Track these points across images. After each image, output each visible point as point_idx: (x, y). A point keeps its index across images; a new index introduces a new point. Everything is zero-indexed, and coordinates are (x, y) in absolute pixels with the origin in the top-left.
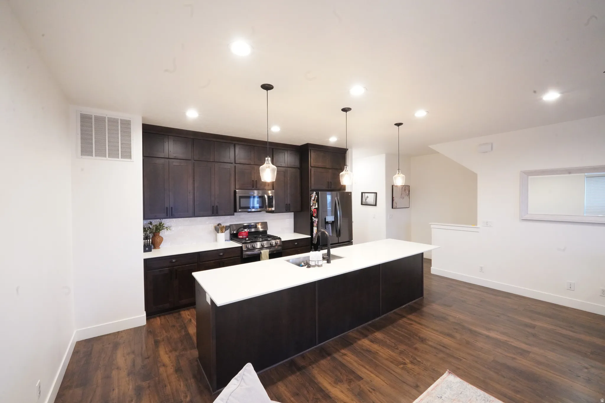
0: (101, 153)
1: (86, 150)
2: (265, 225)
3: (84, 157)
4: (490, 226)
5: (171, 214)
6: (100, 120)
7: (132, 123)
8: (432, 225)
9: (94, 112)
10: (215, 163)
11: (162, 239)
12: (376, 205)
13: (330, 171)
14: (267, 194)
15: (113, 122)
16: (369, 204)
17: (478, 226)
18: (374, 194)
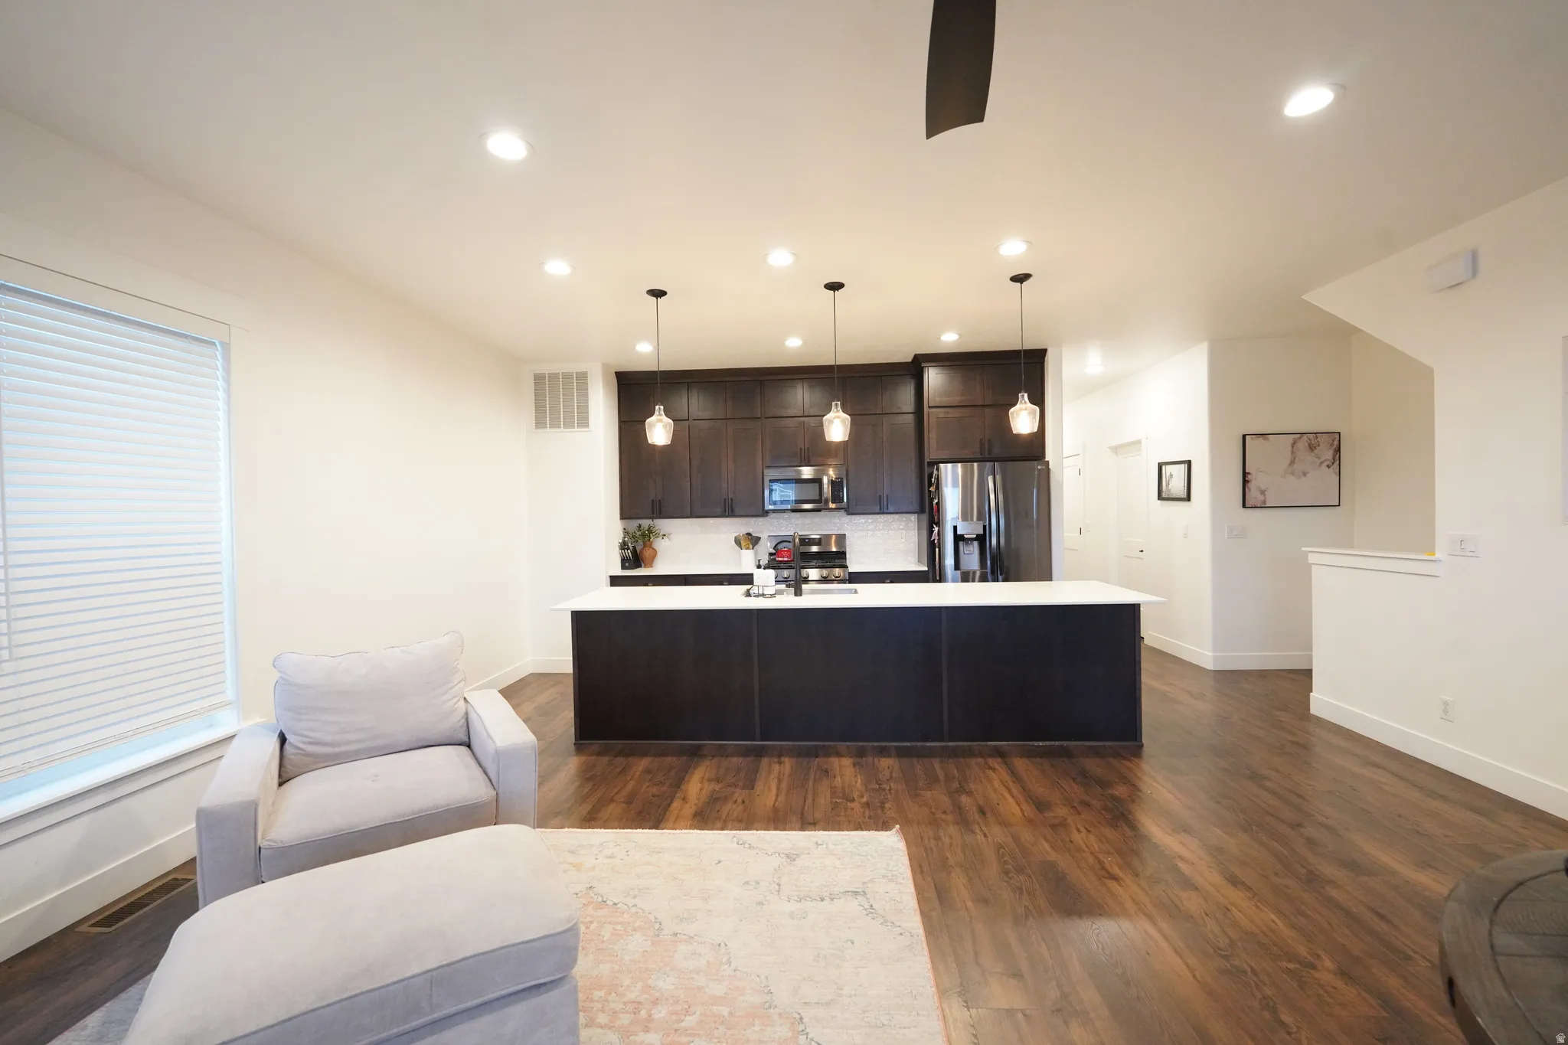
0: (555, 424)
1: (540, 423)
2: (841, 538)
3: (539, 430)
4: (1471, 554)
5: (660, 511)
6: (554, 377)
7: (589, 376)
8: (1310, 555)
9: (546, 368)
10: (727, 421)
11: (655, 554)
12: (1188, 498)
13: (987, 411)
14: (827, 475)
15: (567, 376)
16: (1174, 496)
17: (1438, 556)
18: (1183, 465)
